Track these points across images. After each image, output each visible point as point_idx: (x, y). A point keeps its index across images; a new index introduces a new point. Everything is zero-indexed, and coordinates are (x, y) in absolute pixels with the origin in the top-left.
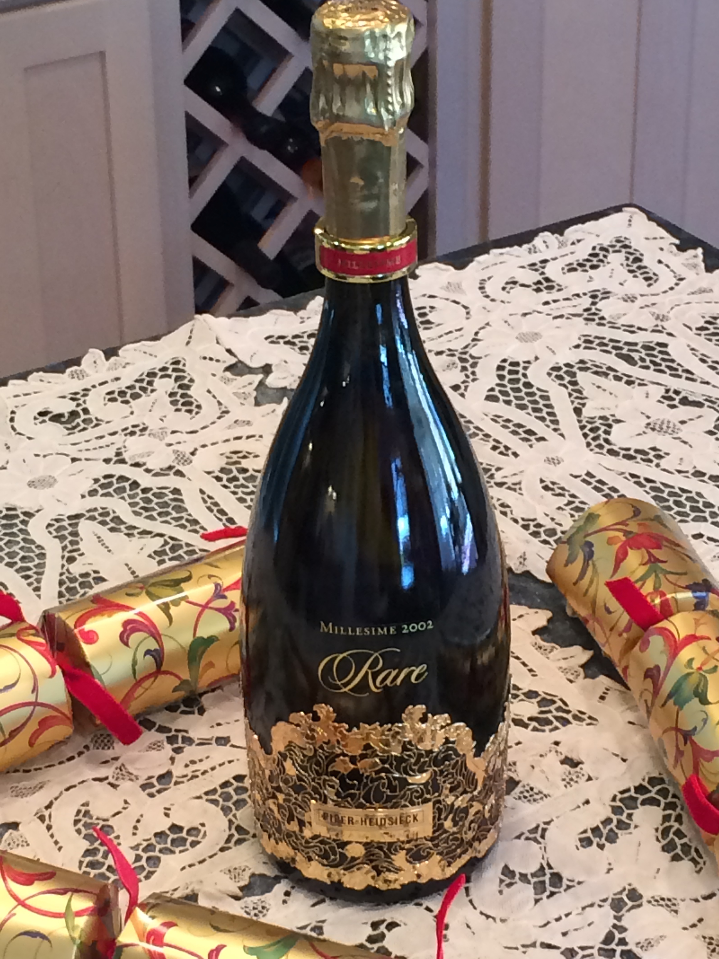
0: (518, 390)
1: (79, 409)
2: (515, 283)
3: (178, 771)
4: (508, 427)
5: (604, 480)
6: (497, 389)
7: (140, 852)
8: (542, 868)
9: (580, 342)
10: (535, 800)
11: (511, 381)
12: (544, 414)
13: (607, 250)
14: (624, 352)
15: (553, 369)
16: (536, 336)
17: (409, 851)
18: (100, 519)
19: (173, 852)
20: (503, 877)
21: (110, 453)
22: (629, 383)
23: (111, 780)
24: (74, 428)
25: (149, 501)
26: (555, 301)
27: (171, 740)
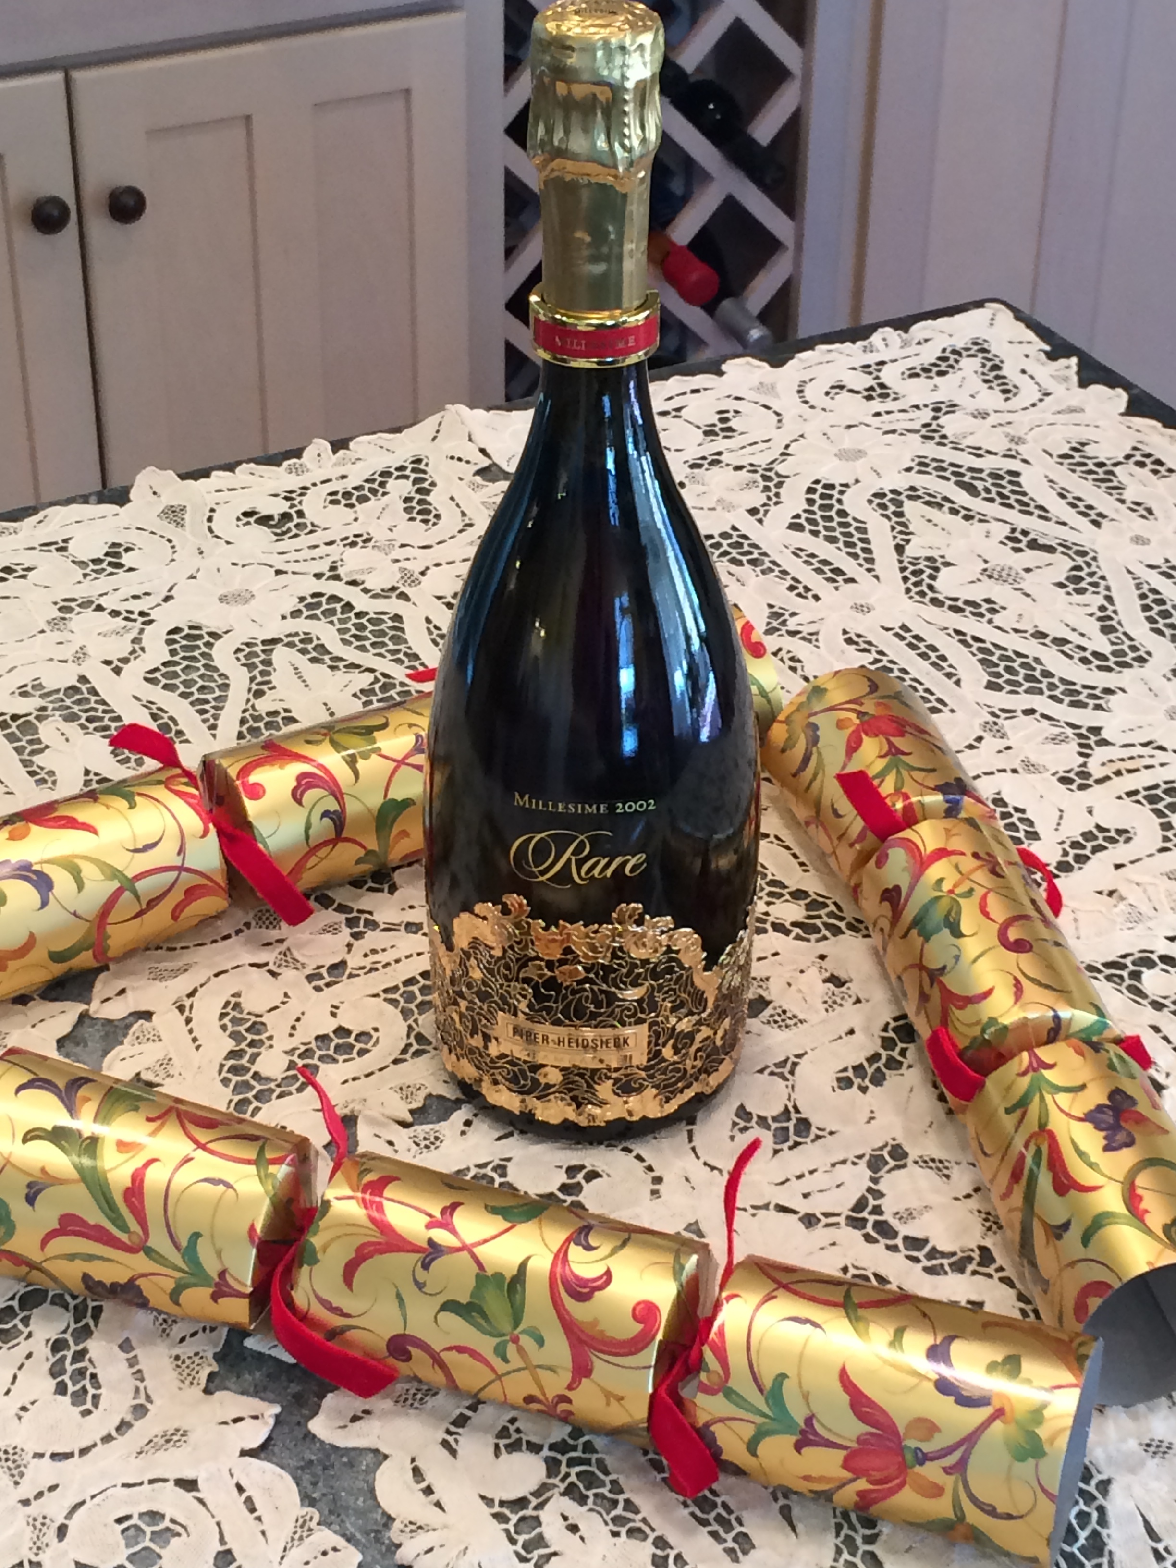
0: (830, 519)
1: (292, 511)
2: (842, 387)
3: (354, 961)
4: (812, 564)
5: (922, 635)
6: (804, 515)
7: (295, 1058)
8: (786, 1110)
9: (913, 464)
10: (787, 1026)
11: (822, 507)
12: (858, 550)
13: (959, 354)
14: (966, 479)
15: (876, 495)
16: (860, 454)
17: (617, 1081)
18: (301, 646)
19: (335, 1061)
20: (737, 1120)
21: (323, 567)
22: (967, 518)
23: (271, 967)
24: (284, 533)
25: (362, 627)
26: (888, 412)
27: (351, 923)
